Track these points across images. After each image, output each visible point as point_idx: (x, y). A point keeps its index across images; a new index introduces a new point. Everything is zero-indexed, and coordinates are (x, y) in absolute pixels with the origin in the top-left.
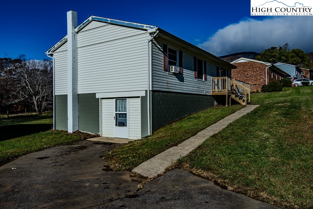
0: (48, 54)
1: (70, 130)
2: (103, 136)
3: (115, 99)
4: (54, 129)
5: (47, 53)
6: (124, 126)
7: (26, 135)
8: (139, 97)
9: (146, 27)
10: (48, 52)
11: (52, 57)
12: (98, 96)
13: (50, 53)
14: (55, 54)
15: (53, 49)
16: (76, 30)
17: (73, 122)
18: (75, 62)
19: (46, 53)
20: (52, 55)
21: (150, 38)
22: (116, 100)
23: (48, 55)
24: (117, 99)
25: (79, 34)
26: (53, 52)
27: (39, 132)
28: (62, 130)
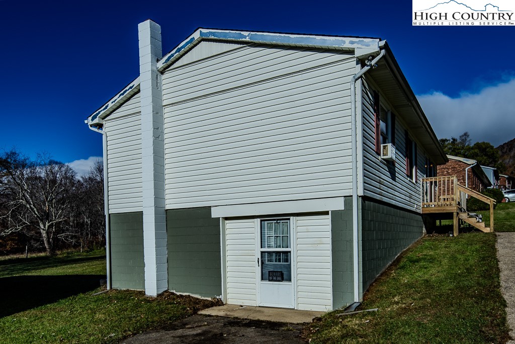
0: (90, 123)
1: (151, 290)
2: (230, 302)
3: (259, 220)
4: (108, 288)
5: (89, 121)
6: (282, 280)
7: (50, 302)
8: (326, 213)
9: (352, 43)
10: (92, 120)
11: (100, 131)
12: (215, 214)
13: (96, 121)
14: (107, 124)
15: (103, 112)
16: (160, 65)
17: (157, 272)
18: (158, 137)
19: (86, 122)
20: (100, 126)
21: (359, 70)
22: (261, 221)
23: (91, 126)
24: (263, 218)
25: (166, 75)
26: (103, 119)
27: (76, 294)
28: (128, 290)
